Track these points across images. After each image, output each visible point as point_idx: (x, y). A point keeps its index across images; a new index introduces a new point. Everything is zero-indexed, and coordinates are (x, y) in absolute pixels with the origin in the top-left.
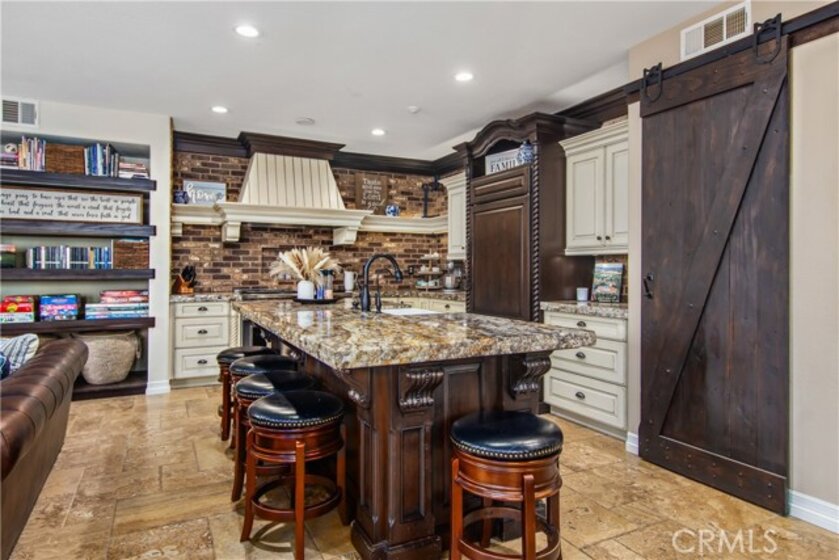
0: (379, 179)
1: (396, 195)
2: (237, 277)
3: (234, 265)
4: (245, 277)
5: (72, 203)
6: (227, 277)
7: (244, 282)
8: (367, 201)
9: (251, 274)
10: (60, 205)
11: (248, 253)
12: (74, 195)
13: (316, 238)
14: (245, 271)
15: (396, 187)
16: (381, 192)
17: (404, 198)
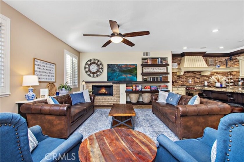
0: (213, 59)
1: (217, 63)
2: (180, 83)
3: (179, 80)
4: (182, 83)
5: (155, 69)
6: (178, 83)
7: (182, 84)
8: (210, 64)
9: (183, 82)
10: (153, 70)
11: (182, 77)
12: (155, 68)
13: (197, 74)
14: (182, 81)
15: (217, 60)
16: (214, 62)
17: (220, 63)
